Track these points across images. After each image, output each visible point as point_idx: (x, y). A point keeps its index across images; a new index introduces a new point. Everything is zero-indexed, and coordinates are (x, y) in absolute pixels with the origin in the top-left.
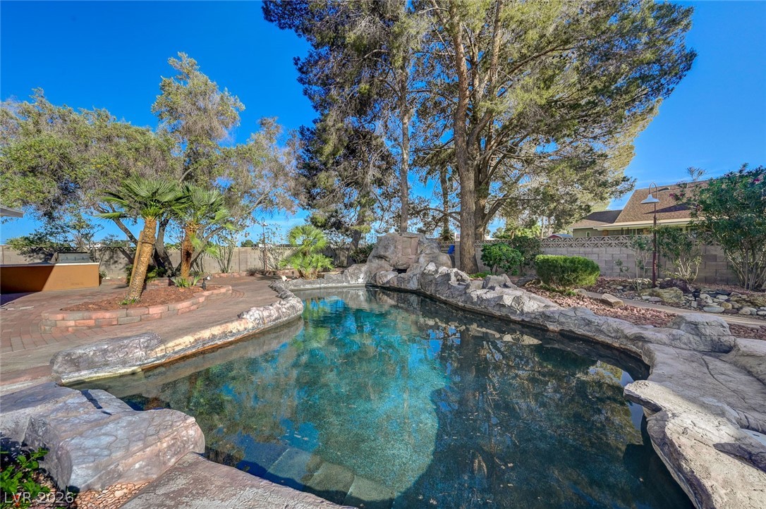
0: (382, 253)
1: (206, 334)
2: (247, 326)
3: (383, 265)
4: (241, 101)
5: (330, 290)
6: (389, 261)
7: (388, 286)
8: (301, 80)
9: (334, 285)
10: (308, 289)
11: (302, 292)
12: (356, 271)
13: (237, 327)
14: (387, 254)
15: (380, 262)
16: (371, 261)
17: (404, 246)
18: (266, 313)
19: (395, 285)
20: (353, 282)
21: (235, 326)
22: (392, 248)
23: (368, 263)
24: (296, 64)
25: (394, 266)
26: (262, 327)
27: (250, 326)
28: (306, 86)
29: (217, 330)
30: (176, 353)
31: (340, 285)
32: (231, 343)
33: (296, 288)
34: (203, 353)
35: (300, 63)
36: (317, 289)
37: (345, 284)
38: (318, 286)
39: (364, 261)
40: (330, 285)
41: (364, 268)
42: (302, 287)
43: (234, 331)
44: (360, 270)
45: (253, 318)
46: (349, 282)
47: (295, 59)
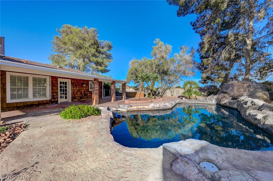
0: (225, 91)
1: (139, 107)
2: (149, 107)
3: (226, 96)
4: (171, 45)
5: (199, 104)
6: (229, 95)
7: (225, 105)
8: (194, 29)
9: (201, 103)
10: (190, 103)
11: (187, 104)
12: (211, 98)
13: (147, 107)
14: (227, 91)
15: (224, 95)
16: (219, 94)
17: (238, 88)
18: (155, 106)
19: (228, 105)
20: (209, 102)
21: (146, 107)
22: (231, 88)
23: (217, 95)
24: (191, 24)
25: (232, 97)
26: (154, 109)
27: (150, 108)
28: (196, 30)
29: (142, 107)
30: (133, 109)
31: (203, 103)
32: (145, 110)
33: (185, 102)
34: (139, 111)
35: (192, 23)
36: (194, 103)
37: (206, 103)
38: (194, 102)
39: (216, 94)
40: (199, 102)
41: (215, 97)
42: (187, 102)
43: (146, 108)
44: (213, 98)
45: (151, 106)
46: (208, 102)
47: (190, 23)
